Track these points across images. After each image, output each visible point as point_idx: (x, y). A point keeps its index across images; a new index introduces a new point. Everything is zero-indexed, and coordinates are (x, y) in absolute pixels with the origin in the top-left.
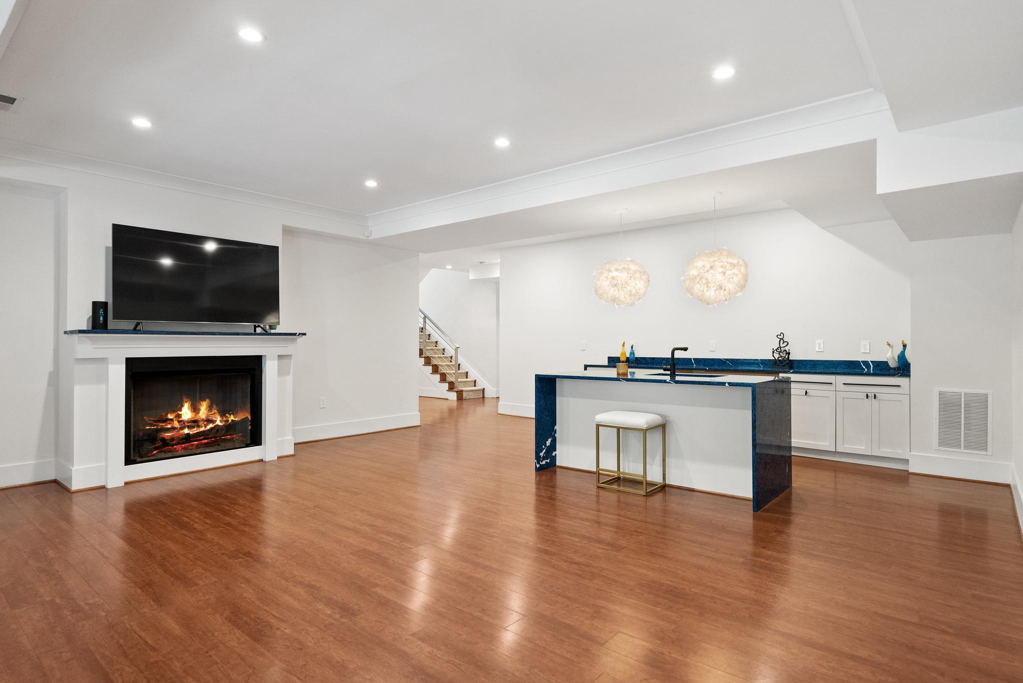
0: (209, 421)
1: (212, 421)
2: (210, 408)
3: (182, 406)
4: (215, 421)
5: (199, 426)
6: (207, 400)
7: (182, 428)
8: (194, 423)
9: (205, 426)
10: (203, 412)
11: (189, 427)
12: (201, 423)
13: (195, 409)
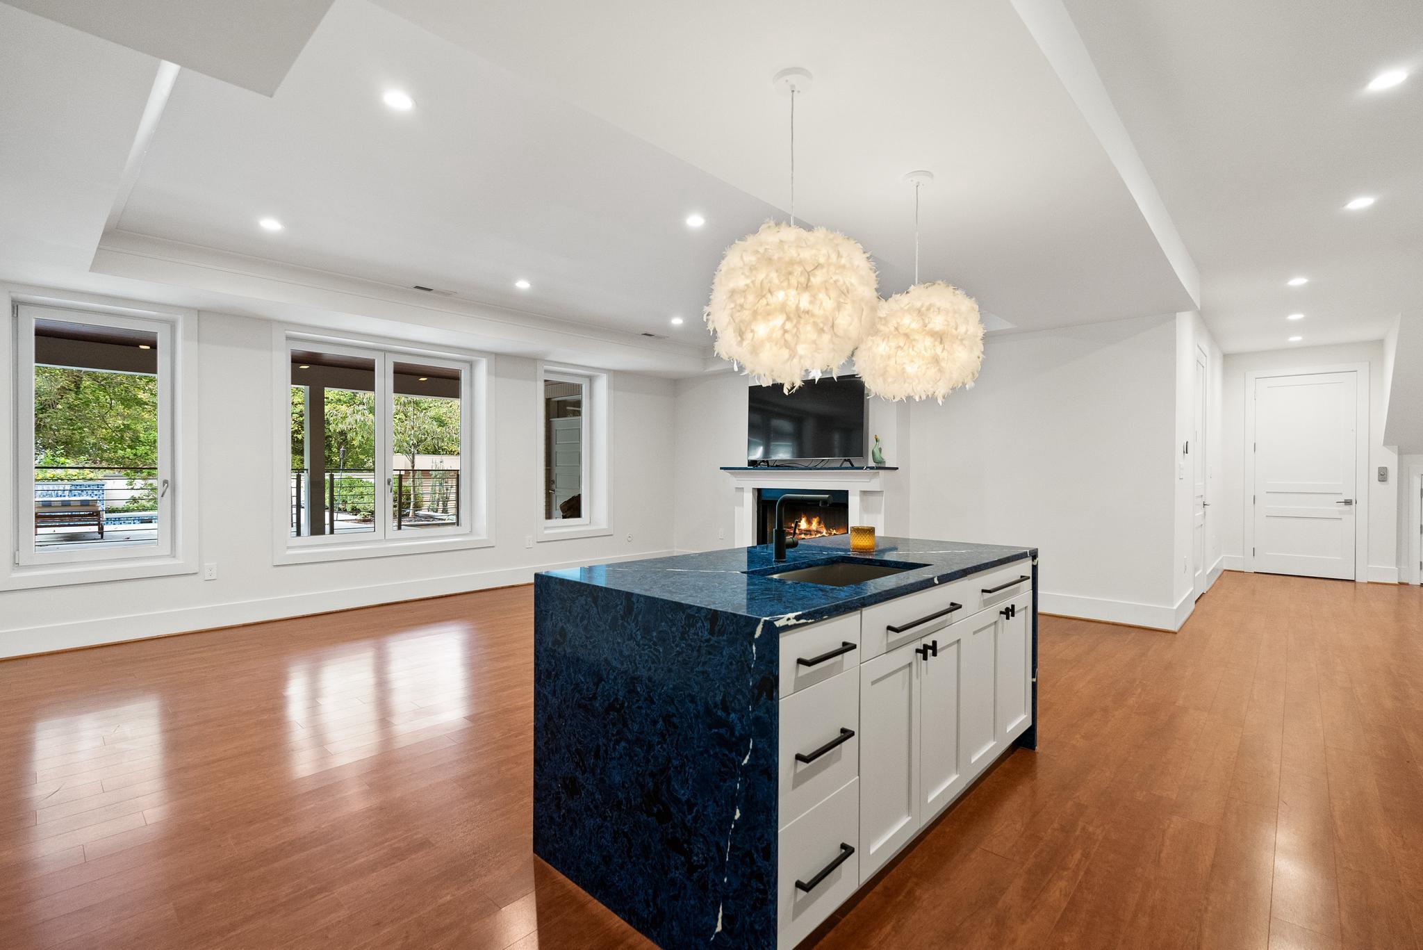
0: (818, 532)
1: (821, 533)
2: (819, 523)
3: (801, 519)
4: (822, 533)
5: (811, 535)
6: (818, 518)
7: (800, 534)
8: (808, 532)
9: (815, 535)
10: (814, 526)
11: (805, 534)
12: (813, 533)
13: (809, 522)
